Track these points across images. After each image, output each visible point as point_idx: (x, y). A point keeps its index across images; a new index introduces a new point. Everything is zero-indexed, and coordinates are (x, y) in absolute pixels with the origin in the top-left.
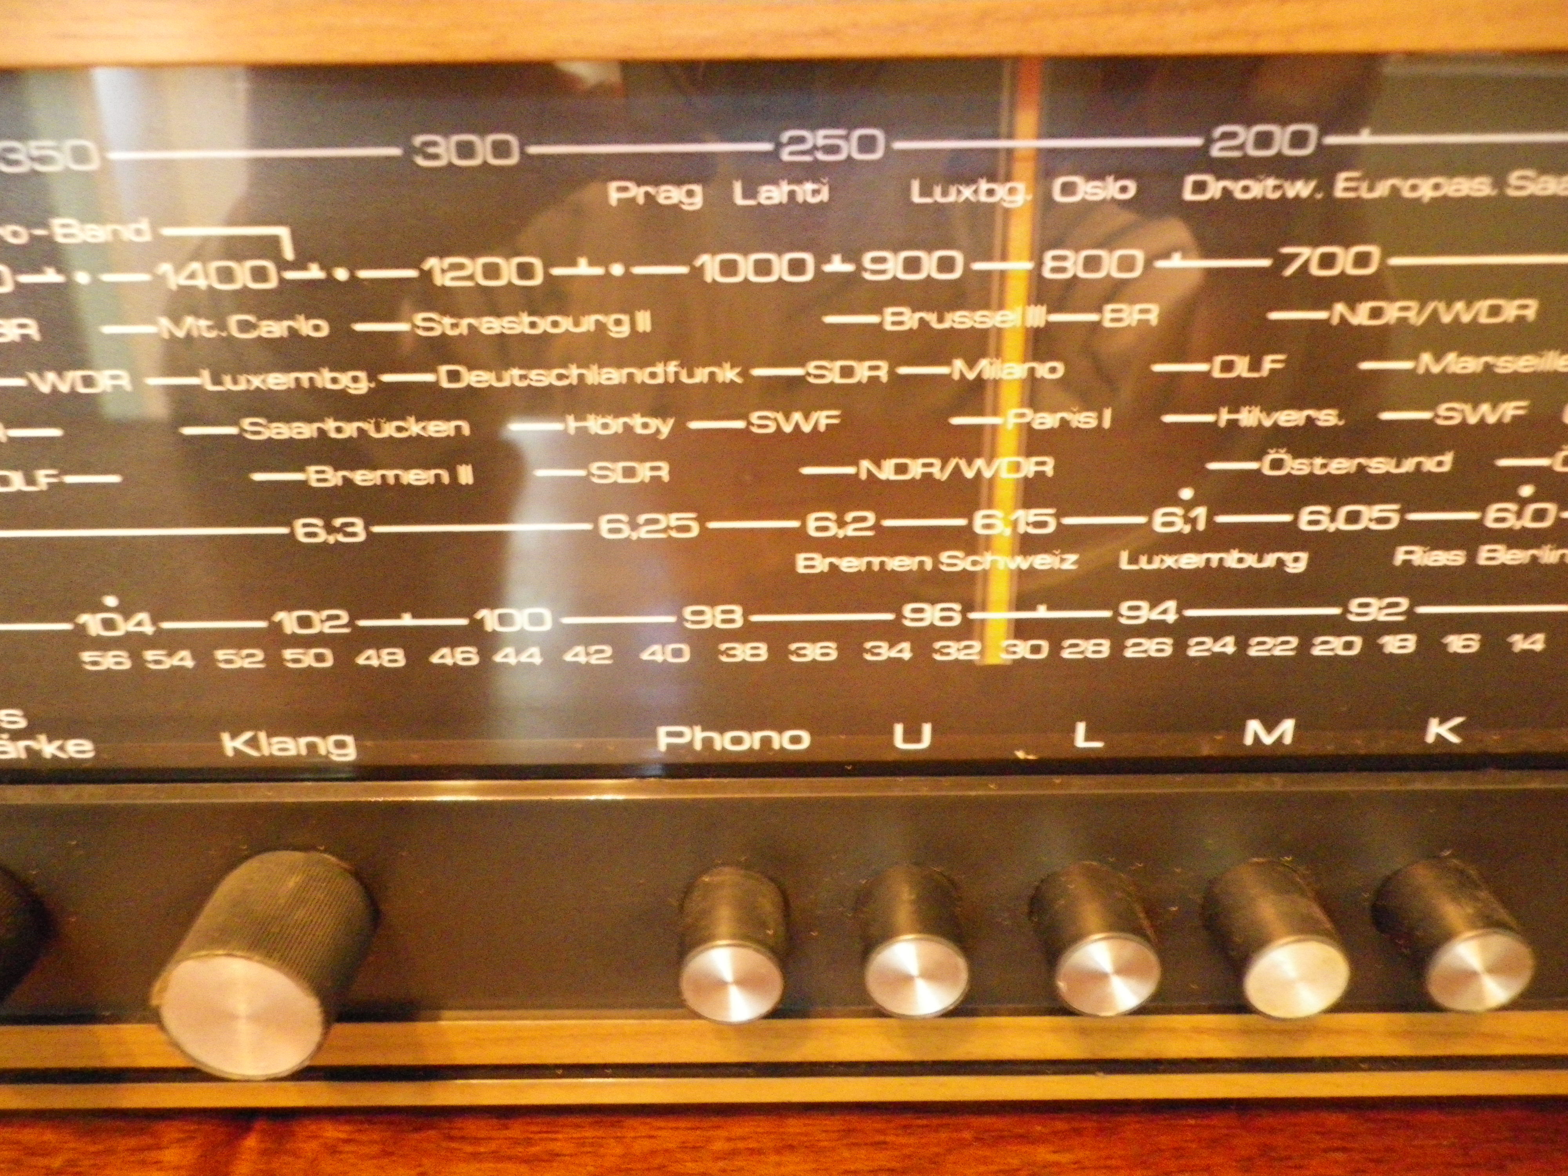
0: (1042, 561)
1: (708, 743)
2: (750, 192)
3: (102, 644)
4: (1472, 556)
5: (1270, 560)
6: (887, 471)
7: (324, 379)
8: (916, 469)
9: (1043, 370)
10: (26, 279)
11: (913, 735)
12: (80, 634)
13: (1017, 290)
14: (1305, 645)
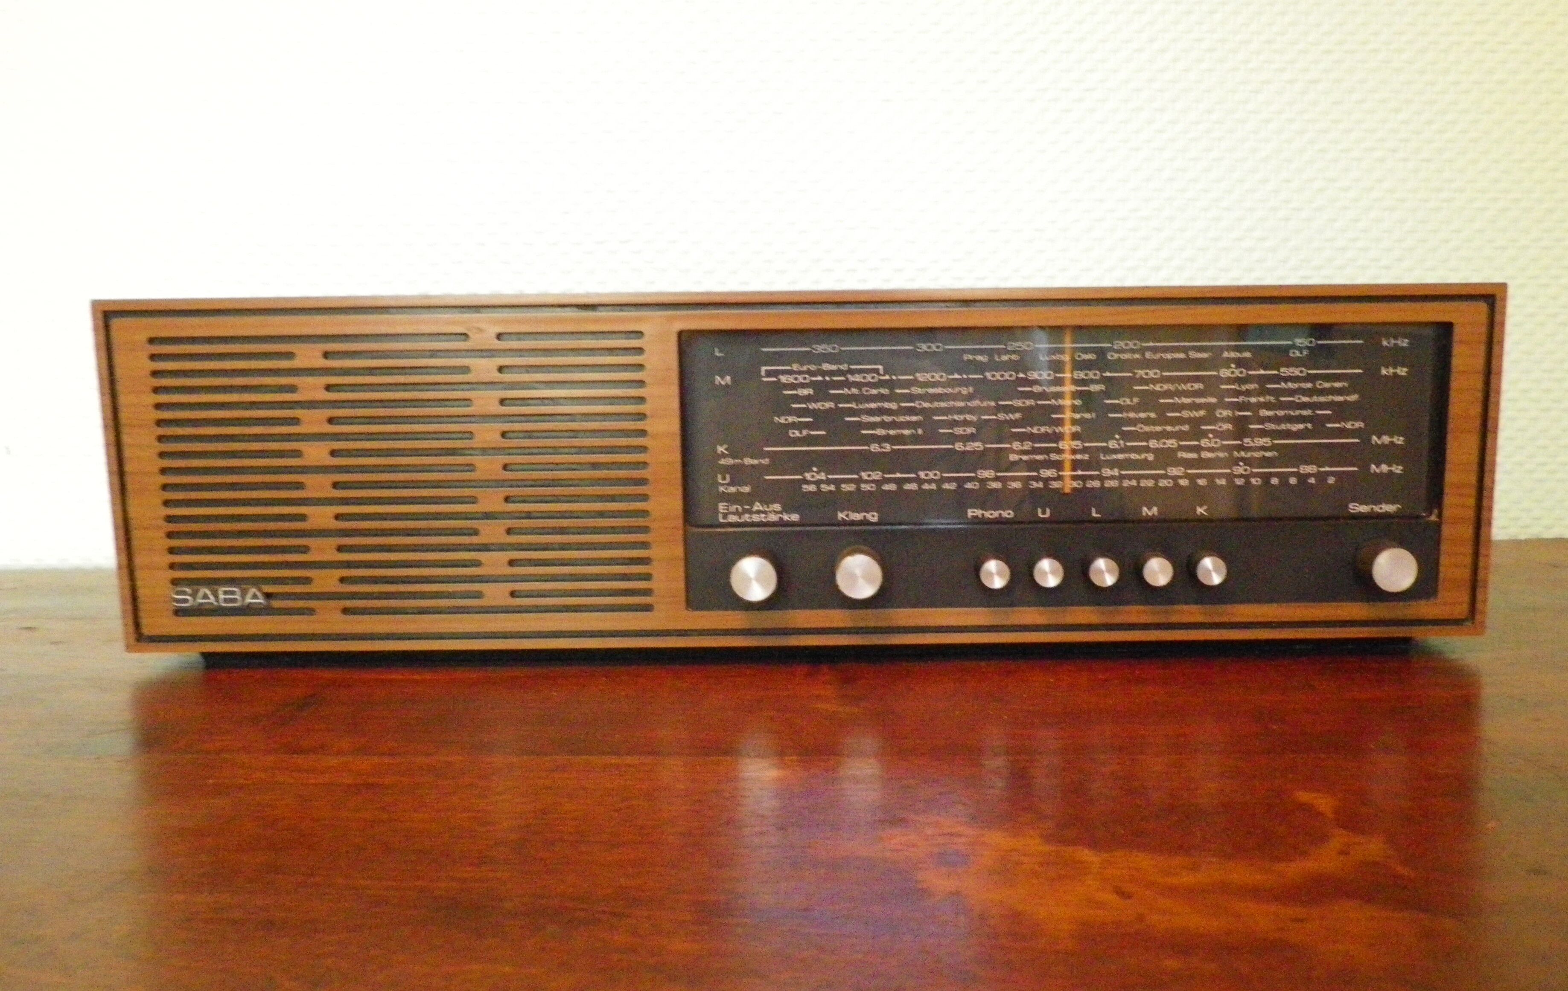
0: (1079, 457)
1: (983, 515)
2: (999, 358)
3: (808, 482)
4: (1199, 455)
5: (1143, 456)
6: (1035, 430)
7: (886, 405)
8: (1043, 429)
9: (1076, 403)
10: (814, 379)
11: (1044, 512)
12: (804, 480)
13: (1068, 381)
14: (1156, 483)
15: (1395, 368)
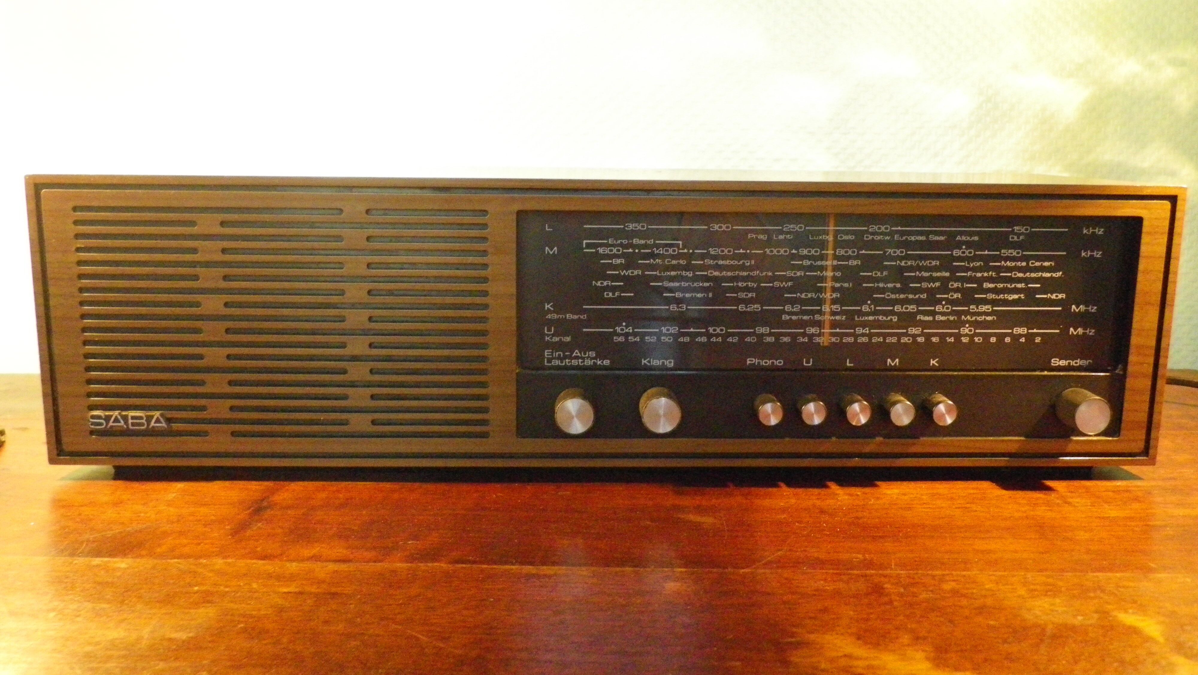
0: (838, 318)
1: (759, 363)
2: (777, 236)
3: (619, 335)
4: (934, 318)
5: (889, 318)
6: (803, 296)
7: (684, 273)
8: (809, 295)
9: (837, 274)
10: (626, 251)
11: (808, 362)
12: (615, 333)
13: (830, 257)
14: (899, 340)
15: (1092, 251)
